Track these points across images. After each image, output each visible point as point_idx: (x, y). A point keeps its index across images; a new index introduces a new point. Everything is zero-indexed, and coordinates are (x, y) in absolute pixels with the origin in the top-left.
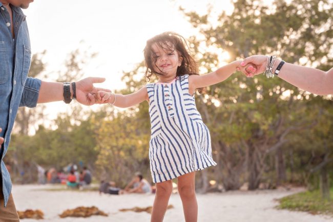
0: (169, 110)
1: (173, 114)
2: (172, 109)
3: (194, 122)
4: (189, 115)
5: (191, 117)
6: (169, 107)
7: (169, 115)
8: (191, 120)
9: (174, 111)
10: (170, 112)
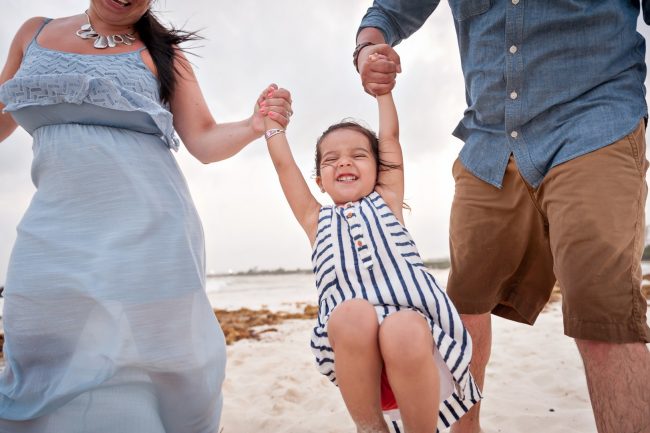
0: (360, 249)
1: (369, 259)
2: (365, 247)
3: (417, 270)
4: (403, 255)
5: (409, 259)
6: (360, 243)
7: (360, 261)
8: (409, 265)
9: (370, 252)
10: (362, 255)
